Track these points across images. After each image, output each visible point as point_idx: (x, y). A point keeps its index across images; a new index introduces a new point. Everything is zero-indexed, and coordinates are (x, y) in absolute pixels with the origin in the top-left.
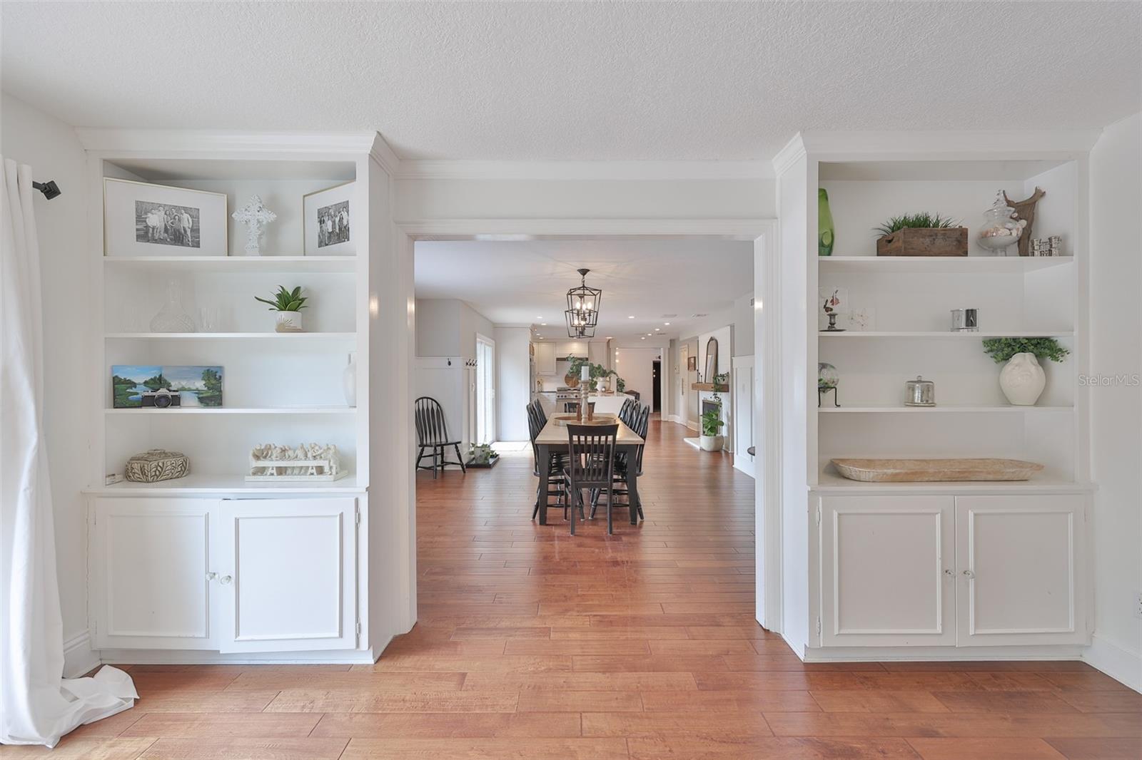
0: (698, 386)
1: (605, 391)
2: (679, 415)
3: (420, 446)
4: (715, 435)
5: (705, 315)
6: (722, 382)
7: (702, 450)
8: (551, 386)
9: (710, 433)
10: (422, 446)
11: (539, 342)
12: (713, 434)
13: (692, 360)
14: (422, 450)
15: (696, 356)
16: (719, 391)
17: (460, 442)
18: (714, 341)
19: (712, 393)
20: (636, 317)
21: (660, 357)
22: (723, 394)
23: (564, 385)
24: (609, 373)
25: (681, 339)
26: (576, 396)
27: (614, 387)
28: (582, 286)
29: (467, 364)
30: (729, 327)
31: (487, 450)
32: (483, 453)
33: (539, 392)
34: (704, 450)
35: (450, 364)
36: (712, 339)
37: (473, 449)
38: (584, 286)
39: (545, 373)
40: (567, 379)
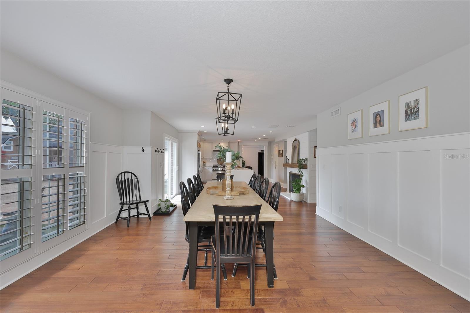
0: (286, 165)
1: (237, 167)
2: (273, 179)
3: (120, 204)
4: (300, 193)
5: (294, 126)
6: (304, 163)
7: (292, 201)
8: (210, 164)
9: (297, 192)
10: (122, 204)
11: (204, 142)
12: (299, 192)
13: (281, 152)
14: (122, 207)
15: (284, 150)
16: (302, 168)
17: (148, 201)
18: (297, 141)
19: (298, 169)
20: (255, 127)
21: (263, 151)
22: (304, 169)
23: (216, 164)
24: (239, 158)
25: (276, 141)
26: (222, 169)
27: (241, 165)
28: (227, 92)
29: (156, 151)
30: (308, 132)
31: (168, 203)
32: (165, 205)
33: (204, 167)
34: (293, 201)
35: (143, 151)
36: (296, 140)
37: (160, 203)
38: (228, 92)
39: (207, 158)
40: (218, 161)
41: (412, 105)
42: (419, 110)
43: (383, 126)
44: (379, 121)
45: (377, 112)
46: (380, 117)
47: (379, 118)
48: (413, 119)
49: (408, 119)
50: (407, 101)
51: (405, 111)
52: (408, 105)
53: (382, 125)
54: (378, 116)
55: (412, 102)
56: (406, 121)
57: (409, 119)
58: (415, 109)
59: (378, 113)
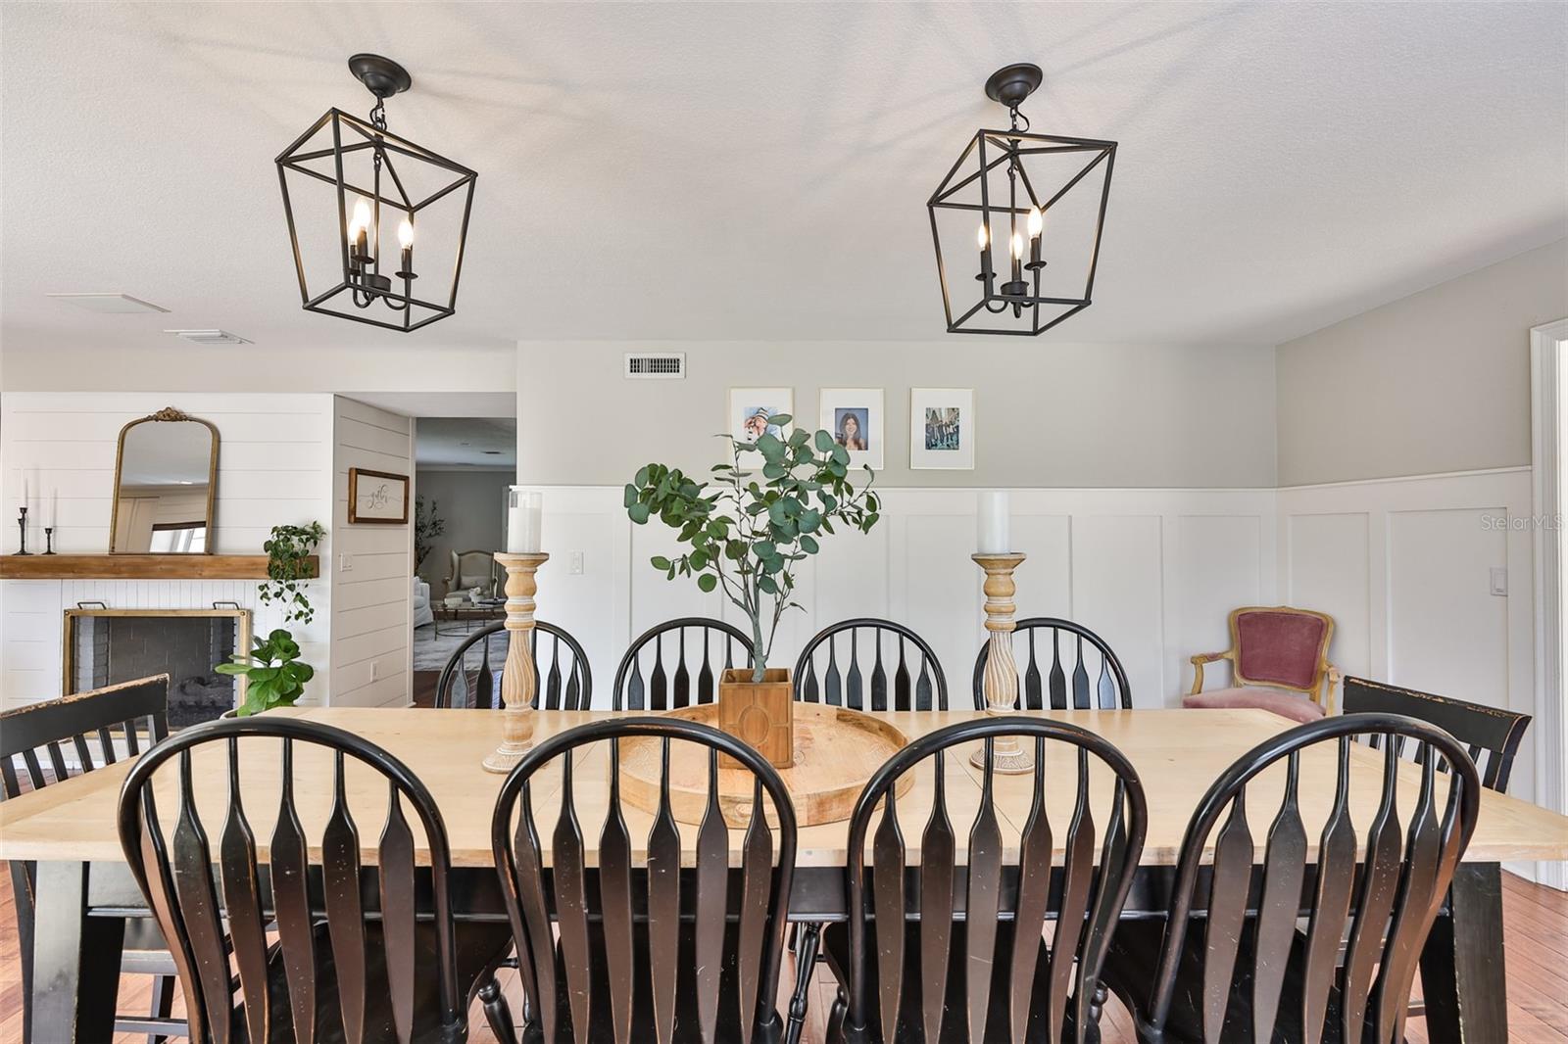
41: (945, 418)
42: (958, 430)
43: (867, 449)
44: (852, 433)
45: (850, 409)
46: (857, 422)
47: (855, 426)
48: (946, 447)
49: (933, 445)
50: (934, 406)
51: (927, 425)
52: (933, 415)
53: (863, 445)
54: (851, 421)
55: (943, 411)
56: (929, 449)
57: (936, 445)
58: (949, 426)
59: (850, 412)
